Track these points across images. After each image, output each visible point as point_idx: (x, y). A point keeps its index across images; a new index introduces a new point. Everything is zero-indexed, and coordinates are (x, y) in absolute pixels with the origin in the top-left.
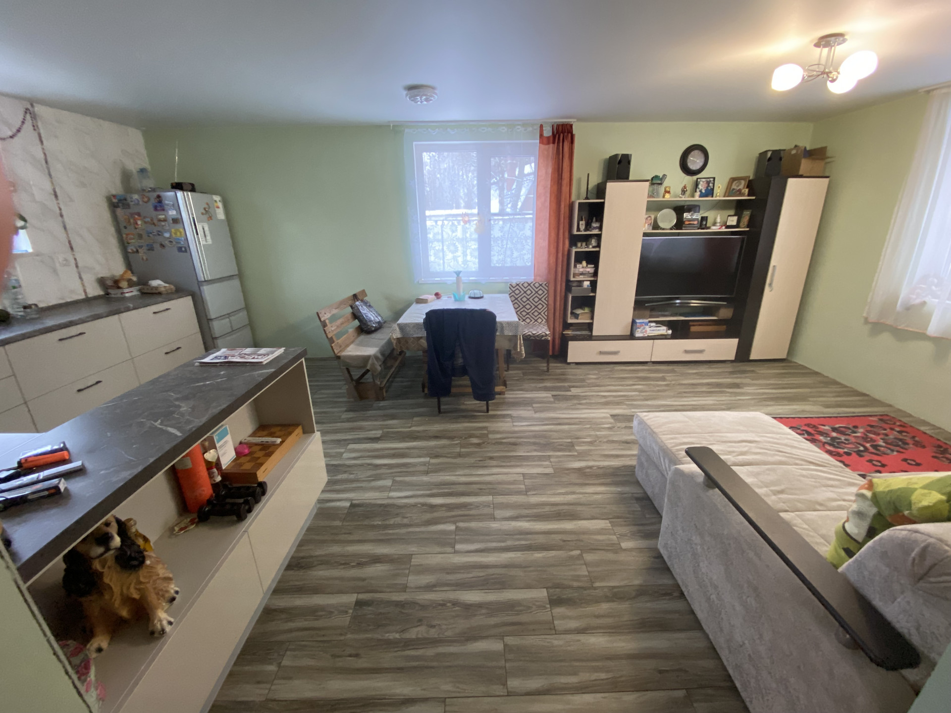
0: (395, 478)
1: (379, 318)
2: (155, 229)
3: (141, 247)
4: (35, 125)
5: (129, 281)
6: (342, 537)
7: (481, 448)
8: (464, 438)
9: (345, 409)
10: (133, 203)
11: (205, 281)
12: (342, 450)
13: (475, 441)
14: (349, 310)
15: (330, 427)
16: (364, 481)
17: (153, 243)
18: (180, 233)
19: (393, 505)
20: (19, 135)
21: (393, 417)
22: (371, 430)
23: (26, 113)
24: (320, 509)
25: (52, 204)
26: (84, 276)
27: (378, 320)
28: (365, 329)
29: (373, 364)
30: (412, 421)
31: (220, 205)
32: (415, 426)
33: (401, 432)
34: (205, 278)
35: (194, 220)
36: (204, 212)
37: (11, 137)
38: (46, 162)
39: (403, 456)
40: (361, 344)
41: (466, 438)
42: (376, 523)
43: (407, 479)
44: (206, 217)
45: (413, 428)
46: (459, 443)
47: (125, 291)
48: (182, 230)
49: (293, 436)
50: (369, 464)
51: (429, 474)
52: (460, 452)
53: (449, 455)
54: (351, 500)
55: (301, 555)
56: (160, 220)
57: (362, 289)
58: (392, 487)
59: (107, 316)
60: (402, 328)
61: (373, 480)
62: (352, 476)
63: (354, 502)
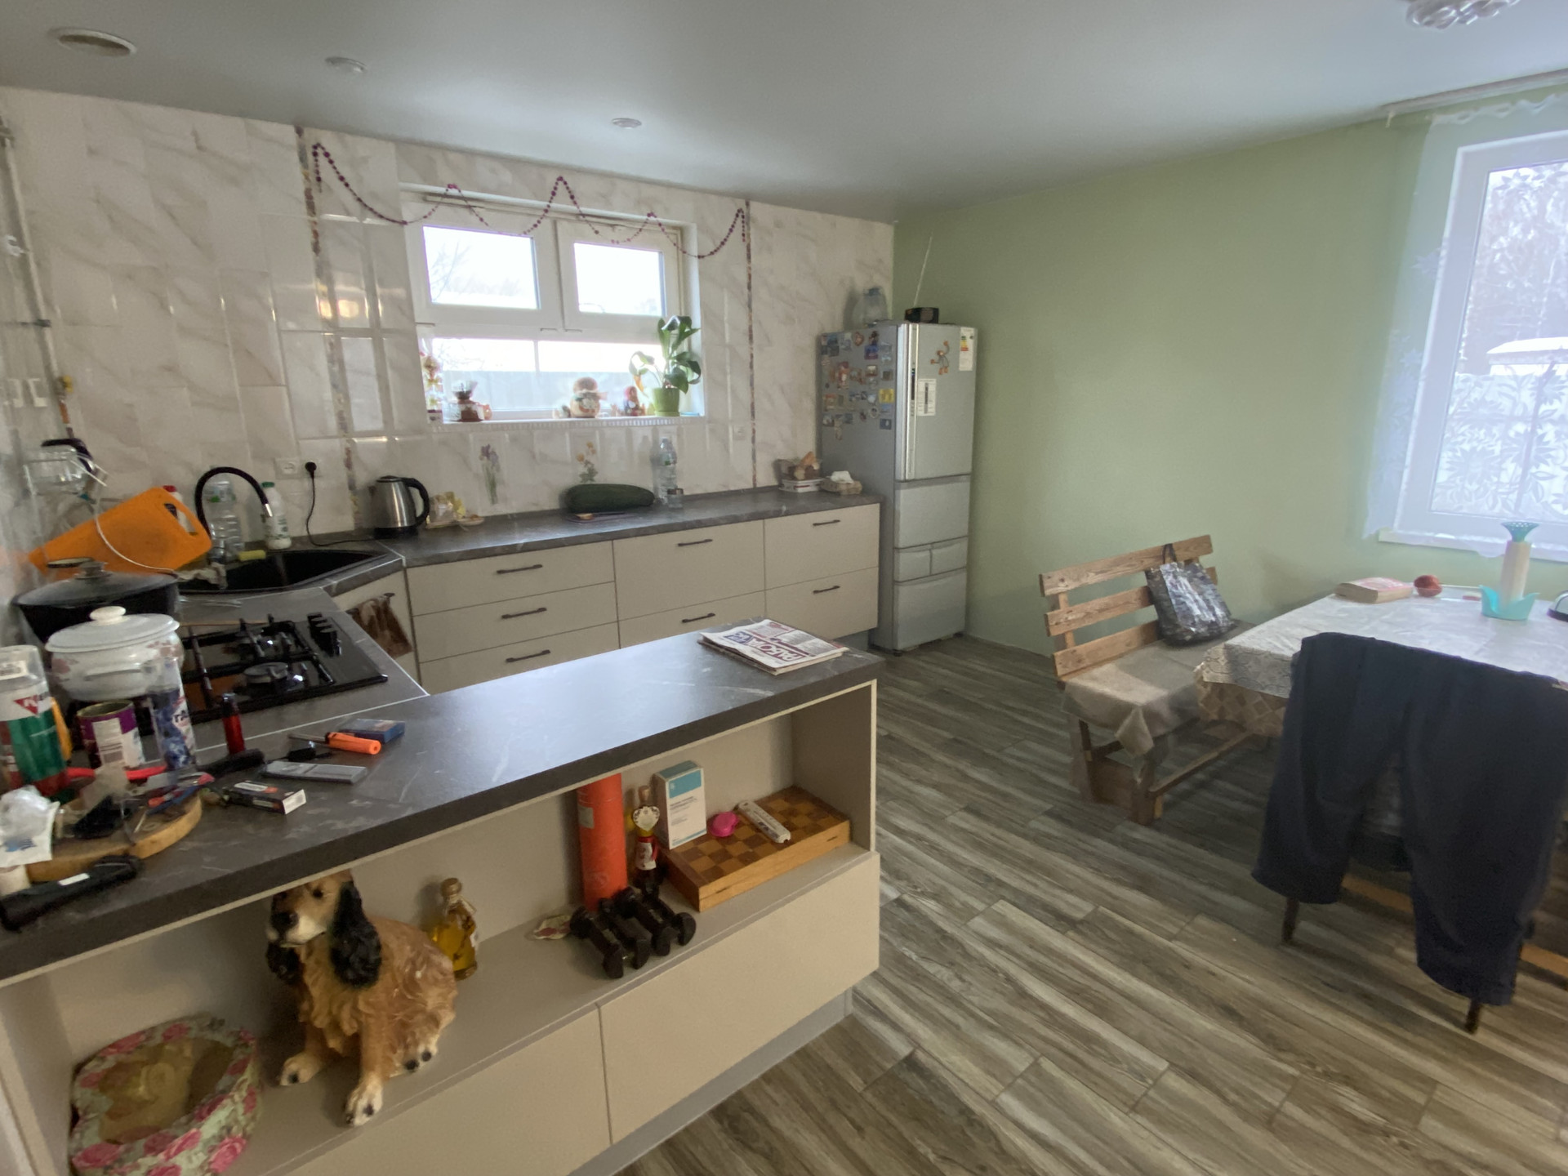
0: (1042, 1060)
1: (1219, 612)
2: (861, 388)
3: (838, 416)
4: (745, 233)
5: (809, 468)
6: (844, 1127)
7: (1362, 1147)
8: (1319, 1069)
9: (1048, 807)
10: (843, 347)
11: (906, 481)
12: (980, 906)
13: (1358, 1106)
14: (1142, 581)
15: (993, 835)
16: (973, 1015)
17: (854, 411)
18: (890, 395)
19: (990, 1134)
20: (724, 248)
21: (1144, 884)
22: (1071, 891)
23: (737, 216)
24: (852, 1020)
25: (743, 350)
26: (758, 458)
27: (1209, 617)
28: (1169, 633)
29: (1134, 729)
30: (1188, 923)
31: (970, 344)
32: (1187, 940)
33: (1139, 937)
34: (905, 476)
35: (913, 373)
36: (936, 358)
37: (712, 253)
38: (749, 288)
39: (1101, 1009)
40: (1133, 670)
41: (1327, 1075)
42: (923, 1149)
43: (1073, 1085)
44: (937, 367)
45: (1178, 947)
46: (1293, 1076)
47: (800, 483)
48: (892, 391)
49: (820, 838)
50: (1009, 979)
51: (1137, 1112)
52: (1278, 1110)
53: (1233, 1097)
54: (916, 1044)
55: (756, 1102)
56: (869, 375)
57: (1203, 533)
58: (1020, 1081)
59: (748, 520)
60: (1236, 658)
61: (991, 1027)
62: (955, 985)
63: (920, 1055)
